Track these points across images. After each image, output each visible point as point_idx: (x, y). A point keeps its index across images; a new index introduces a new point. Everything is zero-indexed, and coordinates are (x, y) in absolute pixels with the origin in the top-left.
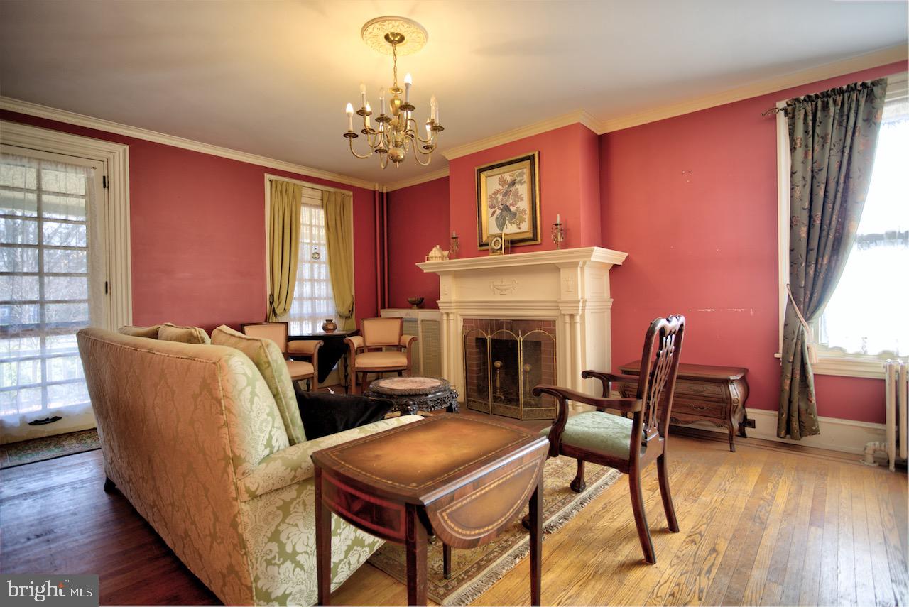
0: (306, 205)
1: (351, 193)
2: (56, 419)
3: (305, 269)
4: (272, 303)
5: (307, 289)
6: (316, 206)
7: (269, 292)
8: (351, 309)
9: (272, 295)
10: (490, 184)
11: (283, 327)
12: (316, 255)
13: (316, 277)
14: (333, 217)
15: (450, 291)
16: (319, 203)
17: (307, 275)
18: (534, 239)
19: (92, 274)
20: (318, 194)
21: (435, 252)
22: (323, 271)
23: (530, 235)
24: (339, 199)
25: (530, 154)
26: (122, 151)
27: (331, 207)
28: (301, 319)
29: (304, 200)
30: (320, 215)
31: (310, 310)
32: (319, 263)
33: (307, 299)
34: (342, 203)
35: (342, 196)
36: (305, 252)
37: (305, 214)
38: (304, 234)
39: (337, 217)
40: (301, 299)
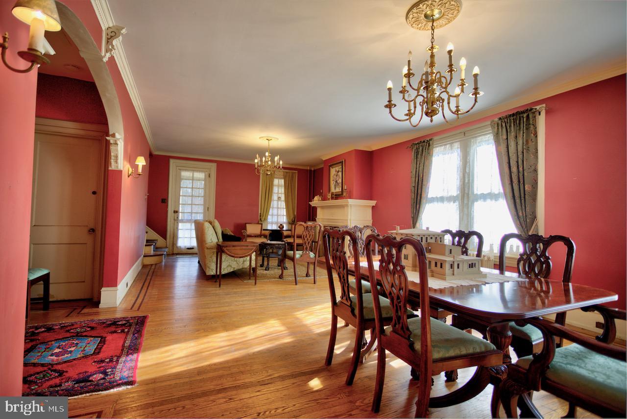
0: (277, 178)
1: (297, 172)
2: (193, 248)
3: (274, 203)
4: (260, 216)
5: (275, 212)
6: (281, 178)
7: (260, 212)
8: (293, 220)
9: (261, 214)
10: (333, 171)
11: (261, 225)
12: (279, 198)
13: (279, 207)
14: (288, 182)
15: (320, 214)
16: (282, 177)
17: (275, 206)
18: (342, 194)
19: (204, 205)
20: (282, 173)
21: (316, 198)
22: (283, 204)
23: (340, 193)
24: (291, 174)
25: (341, 161)
26: (214, 165)
27: (287, 178)
28: (272, 223)
29: (276, 176)
30: (282, 182)
31: (276, 220)
32: (281, 201)
33: (275, 215)
34: (292, 177)
35: (293, 173)
36: (275, 197)
37: (276, 181)
38: (275, 190)
39: (290, 182)
40: (272, 215)
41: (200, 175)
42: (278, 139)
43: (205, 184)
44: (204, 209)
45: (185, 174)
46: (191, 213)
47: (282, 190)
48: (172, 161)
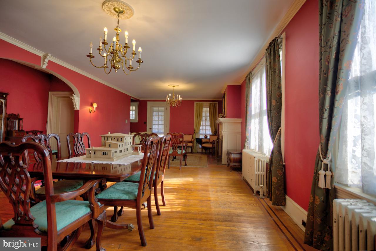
0: (205, 107)
1: (218, 102)
3: (203, 123)
5: (204, 127)
6: (208, 107)
8: (215, 132)
9: (195, 129)
11: (192, 136)
12: (206, 119)
13: (206, 125)
14: (211, 109)
16: (208, 106)
19: (164, 124)
20: (208, 104)
22: (208, 123)
24: (213, 104)
27: (211, 107)
28: (202, 134)
29: (204, 106)
30: (208, 109)
31: (204, 133)
32: (207, 121)
33: (204, 130)
34: (214, 106)
35: (215, 104)
36: (204, 119)
37: (204, 109)
38: (204, 114)
39: (213, 109)
40: (202, 130)
41: (162, 109)
42: (179, 86)
43: (165, 113)
44: (164, 127)
45: (155, 109)
46: (158, 129)
47: (208, 114)
48: (148, 103)
